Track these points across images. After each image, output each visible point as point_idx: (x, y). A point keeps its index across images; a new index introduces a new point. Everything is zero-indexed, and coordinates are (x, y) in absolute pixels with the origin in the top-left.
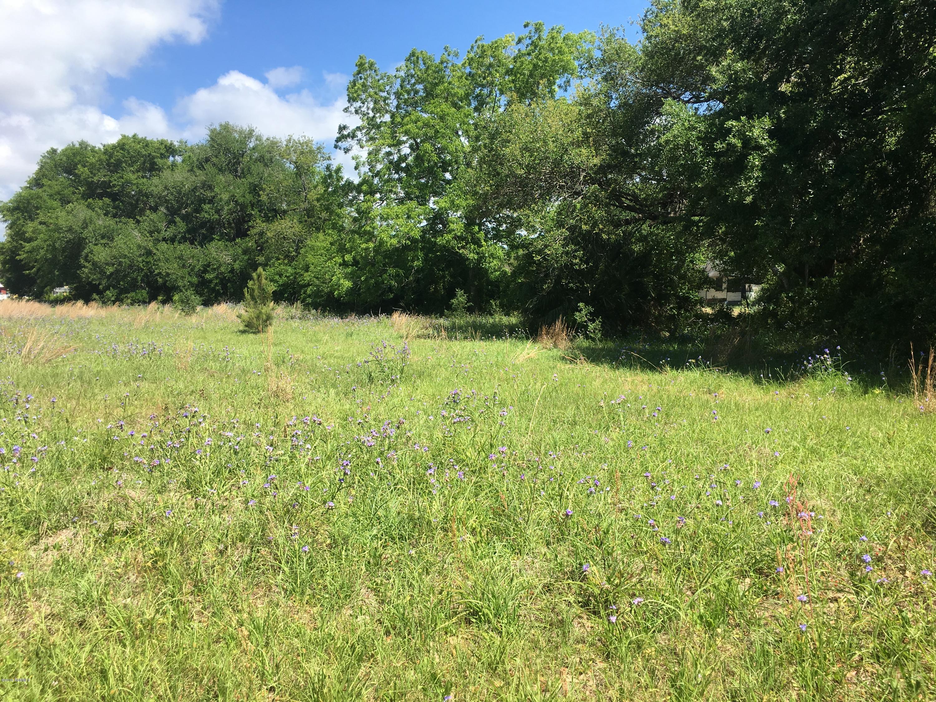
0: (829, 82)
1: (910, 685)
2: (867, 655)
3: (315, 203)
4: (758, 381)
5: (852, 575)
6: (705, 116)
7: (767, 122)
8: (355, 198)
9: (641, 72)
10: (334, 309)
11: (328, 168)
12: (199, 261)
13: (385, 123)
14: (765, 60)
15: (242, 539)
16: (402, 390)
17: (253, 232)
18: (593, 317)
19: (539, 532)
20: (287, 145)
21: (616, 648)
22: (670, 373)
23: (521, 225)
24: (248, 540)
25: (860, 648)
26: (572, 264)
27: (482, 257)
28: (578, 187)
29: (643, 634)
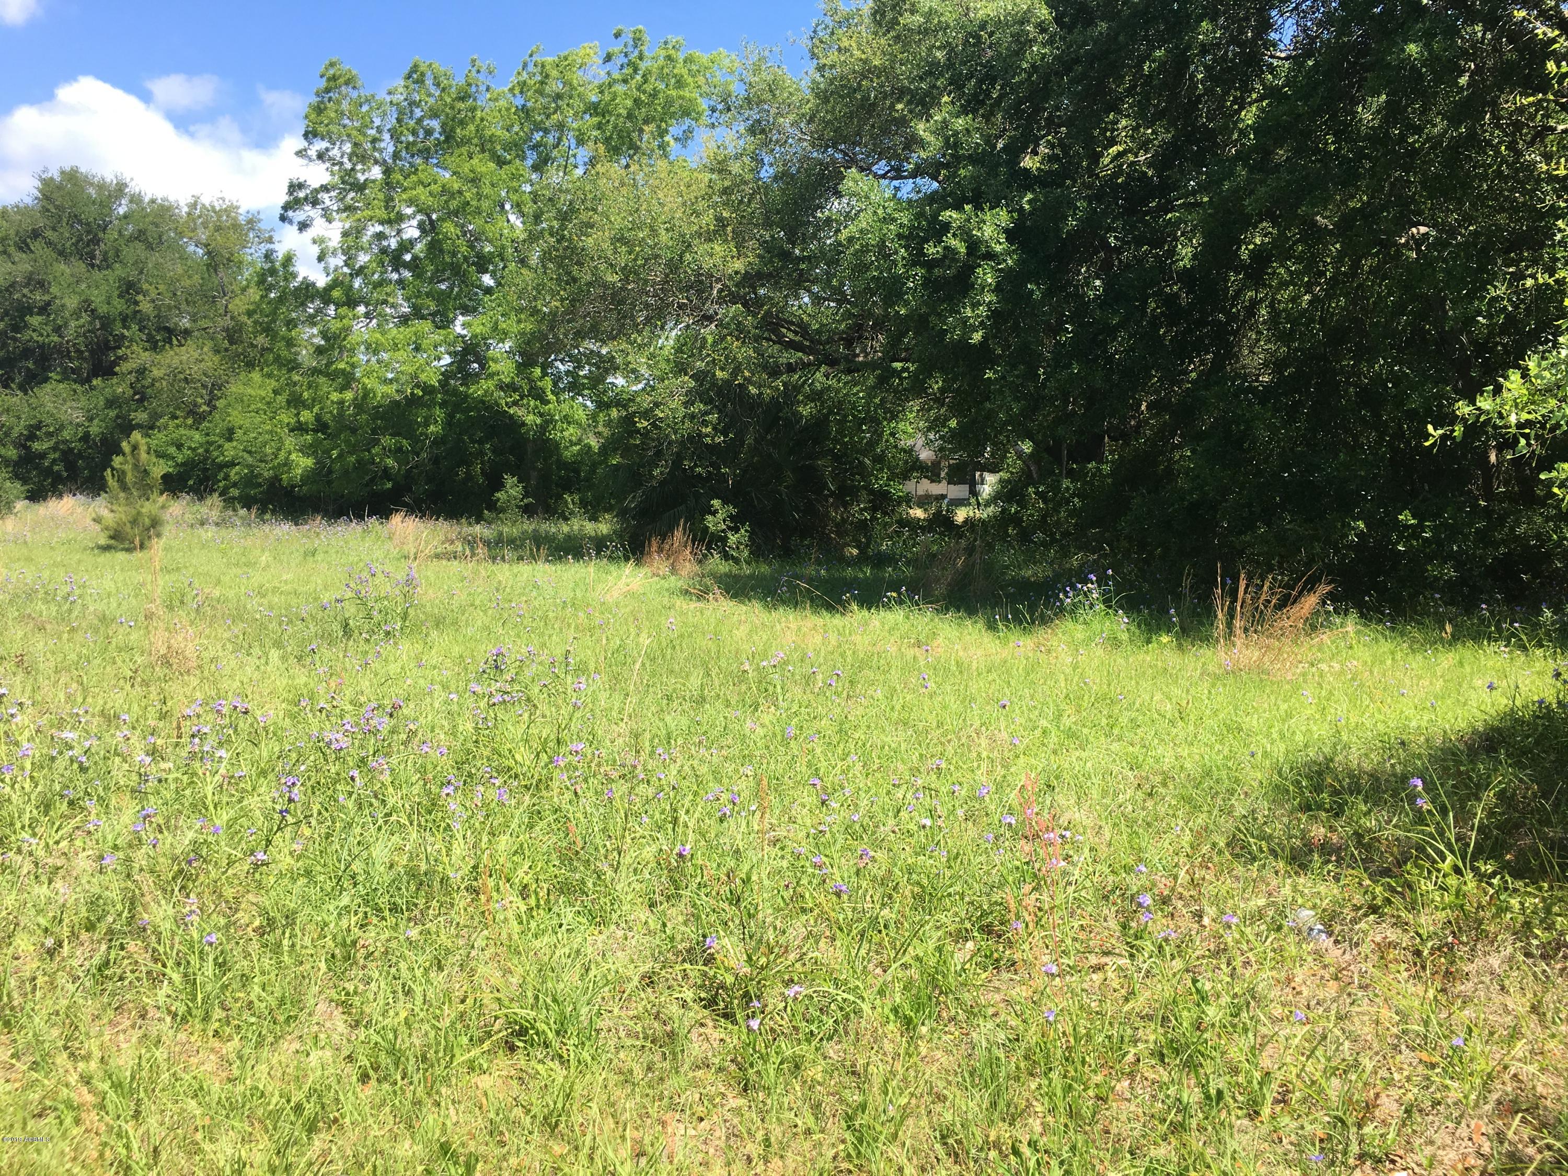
0: (1096, 158)
1: (1208, 1097)
2: (1146, 1053)
3: (244, 318)
4: (991, 626)
5: (1124, 927)
6: (910, 201)
7: (1003, 217)
8: (318, 311)
9: (809, 122)
10: (281, 508)
11: (268, 256)
12: (19, 418)
13: (374, 181)
14: (999, 116)
15: (90, 927)
16: (406, 648)
17: (124, 367)
18: (735, 523)
19: (638, 887)
20: (189, 214)
21: (758, 1072)
22: (857, 615)
23: (616, 368)
24: (102, 927)
25: (1135, 1041)
26: (700, 435)
27: (548, 421)
28: (710, 308)
29: (805, 1046)
